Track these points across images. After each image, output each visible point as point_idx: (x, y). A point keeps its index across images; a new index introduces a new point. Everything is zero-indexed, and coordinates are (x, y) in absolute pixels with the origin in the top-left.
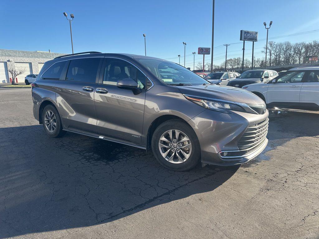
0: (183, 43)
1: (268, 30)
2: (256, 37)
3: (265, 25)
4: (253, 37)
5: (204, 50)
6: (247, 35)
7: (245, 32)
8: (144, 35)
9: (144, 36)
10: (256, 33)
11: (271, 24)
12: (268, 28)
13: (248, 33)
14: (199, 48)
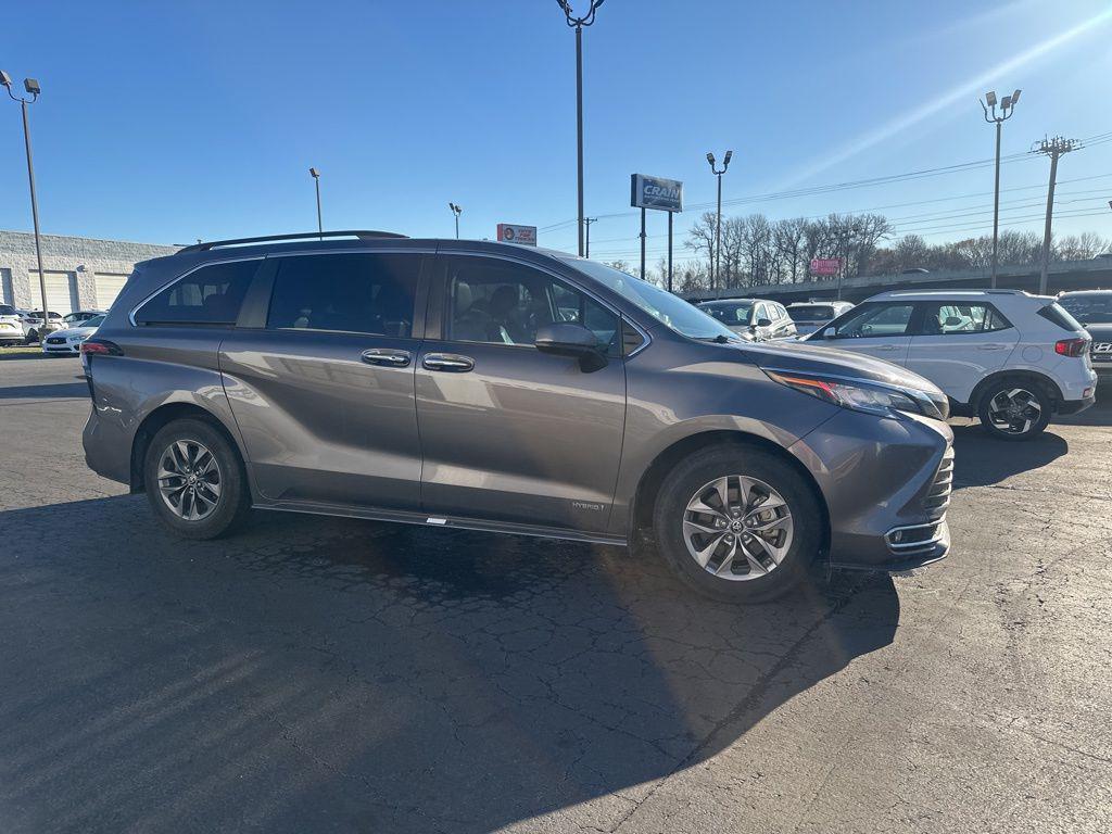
0: (451, 205)
1: (720, 177)
2: (679, 198)
3: (712, 161)
4: (670, 198)
5: (517, 234)
6: (650, 190)
7: (646, 182)
8: (312, 171)
9: (314, 175)
10: (678, 185)
11: (727, 160)
12: (720, 173)
13: (654, 183)
14: (500, 227)
